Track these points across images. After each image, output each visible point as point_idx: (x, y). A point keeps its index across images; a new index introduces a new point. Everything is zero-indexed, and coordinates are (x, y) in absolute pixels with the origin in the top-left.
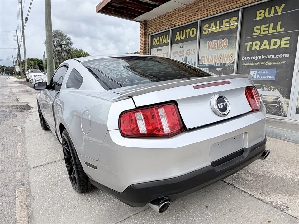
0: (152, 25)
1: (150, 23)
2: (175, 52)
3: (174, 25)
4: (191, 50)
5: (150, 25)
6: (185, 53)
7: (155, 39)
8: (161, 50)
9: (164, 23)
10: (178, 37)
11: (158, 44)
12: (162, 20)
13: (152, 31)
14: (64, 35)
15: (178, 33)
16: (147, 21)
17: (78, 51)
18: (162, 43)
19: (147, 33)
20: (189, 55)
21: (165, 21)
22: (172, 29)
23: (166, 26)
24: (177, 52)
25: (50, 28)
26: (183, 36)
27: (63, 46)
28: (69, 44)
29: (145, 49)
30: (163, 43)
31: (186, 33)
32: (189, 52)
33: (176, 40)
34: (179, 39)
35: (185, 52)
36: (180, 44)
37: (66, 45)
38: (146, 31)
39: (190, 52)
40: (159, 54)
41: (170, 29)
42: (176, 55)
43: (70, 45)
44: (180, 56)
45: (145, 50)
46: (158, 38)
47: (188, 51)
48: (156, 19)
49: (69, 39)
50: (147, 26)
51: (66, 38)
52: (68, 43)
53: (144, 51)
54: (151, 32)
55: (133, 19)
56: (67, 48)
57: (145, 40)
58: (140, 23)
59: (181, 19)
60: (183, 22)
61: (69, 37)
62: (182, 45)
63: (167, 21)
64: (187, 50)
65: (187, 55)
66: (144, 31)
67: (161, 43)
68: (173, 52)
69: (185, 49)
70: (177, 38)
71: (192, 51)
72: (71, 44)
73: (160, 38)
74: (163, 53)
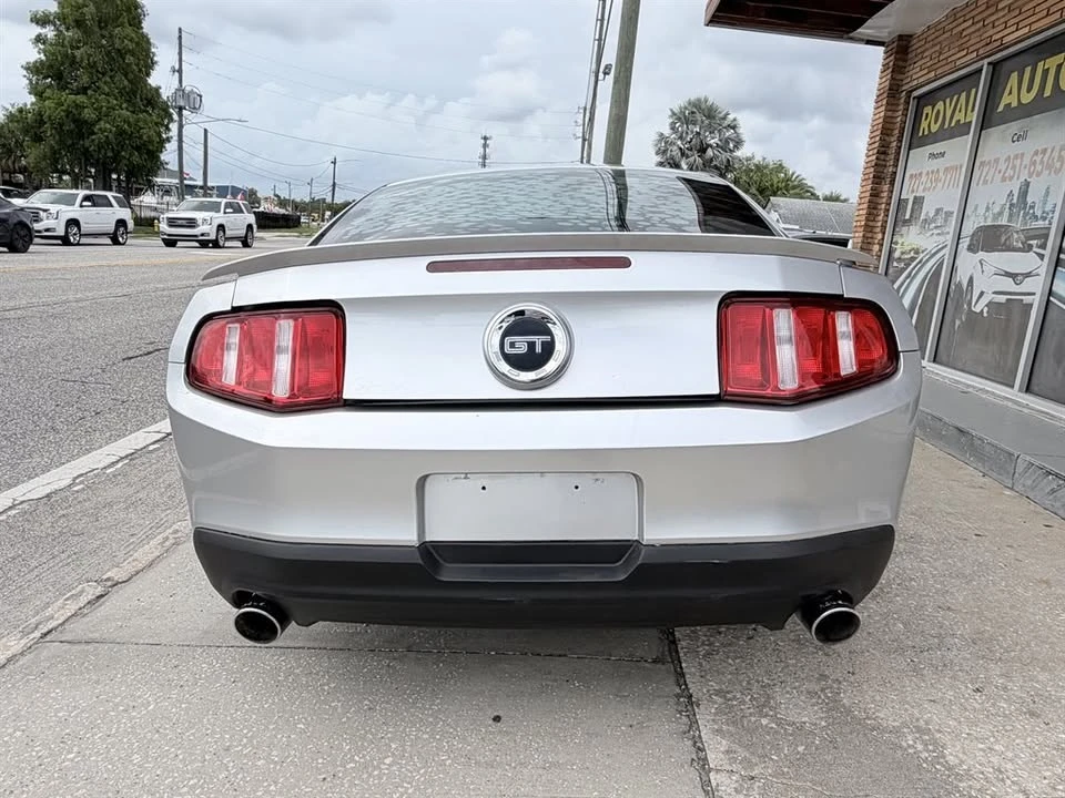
0: (923, 52)
1: (919, 45)
2: (989, 162)
3: (999, 43)
4: (1049, 150)
5: (919, 51)
6: (1025, 167)
7: (928, 110)
8: (942, 154)
9: (967, 38)
10: (1010, 93)
11: (934, 128)
12: (960, 28)
13: (920, 77)
14: (720, 113)
15: (1015, 75)
16: (911, 36)
17: (766, 167)
18: (950, 123)
19: (904, 88)
20: (1038, 175)
21: (972, 29)
22: (989, 60)
23: (971, 49)
24: (997, 161)
25: (623, 92)
26: (1029, 90)
27: (710, 152)
28: (731, 145)
29: (884, 153)
30: (953, 125)
31: (1046, 72)
32: (1042, 162)
33: (1000, 109)
34: (1015, 104)
35: (1027, 161)
36: (1014, 127)
37: (721, 148)
38: (902, 77)
39: (1045, 159)
40: (932, 172)
41: (986, 61)
42: (989, 178)
43: (735, 146)
44: (1004, 179)
45: (882, 157)
46: (940, 106)
47: (1038, 159)
48: (940, 26)
49: (734, 128)
50: (910, 56)
51: (726, 123)
52: (727, 141)
53: (877, 158)
54: (916, 82)
55: (851, 35)
56: (724, 156)
57: (889, 114)
58: (881, 49)
59: (1031, 12)
60: (1034, 27)
61: (735, 120)
62: (1020, 130)
63: (978, 26)
64: (1036, 153)
65: (1030, 176)
66: (893, 78)
67: (946, 126)
68: (982, 163)
69: (1027, 147)
70: (1005, 100)
71: (1056, 154)
72: (739, 143)
73: (948, 104)
74: (946, 169)
